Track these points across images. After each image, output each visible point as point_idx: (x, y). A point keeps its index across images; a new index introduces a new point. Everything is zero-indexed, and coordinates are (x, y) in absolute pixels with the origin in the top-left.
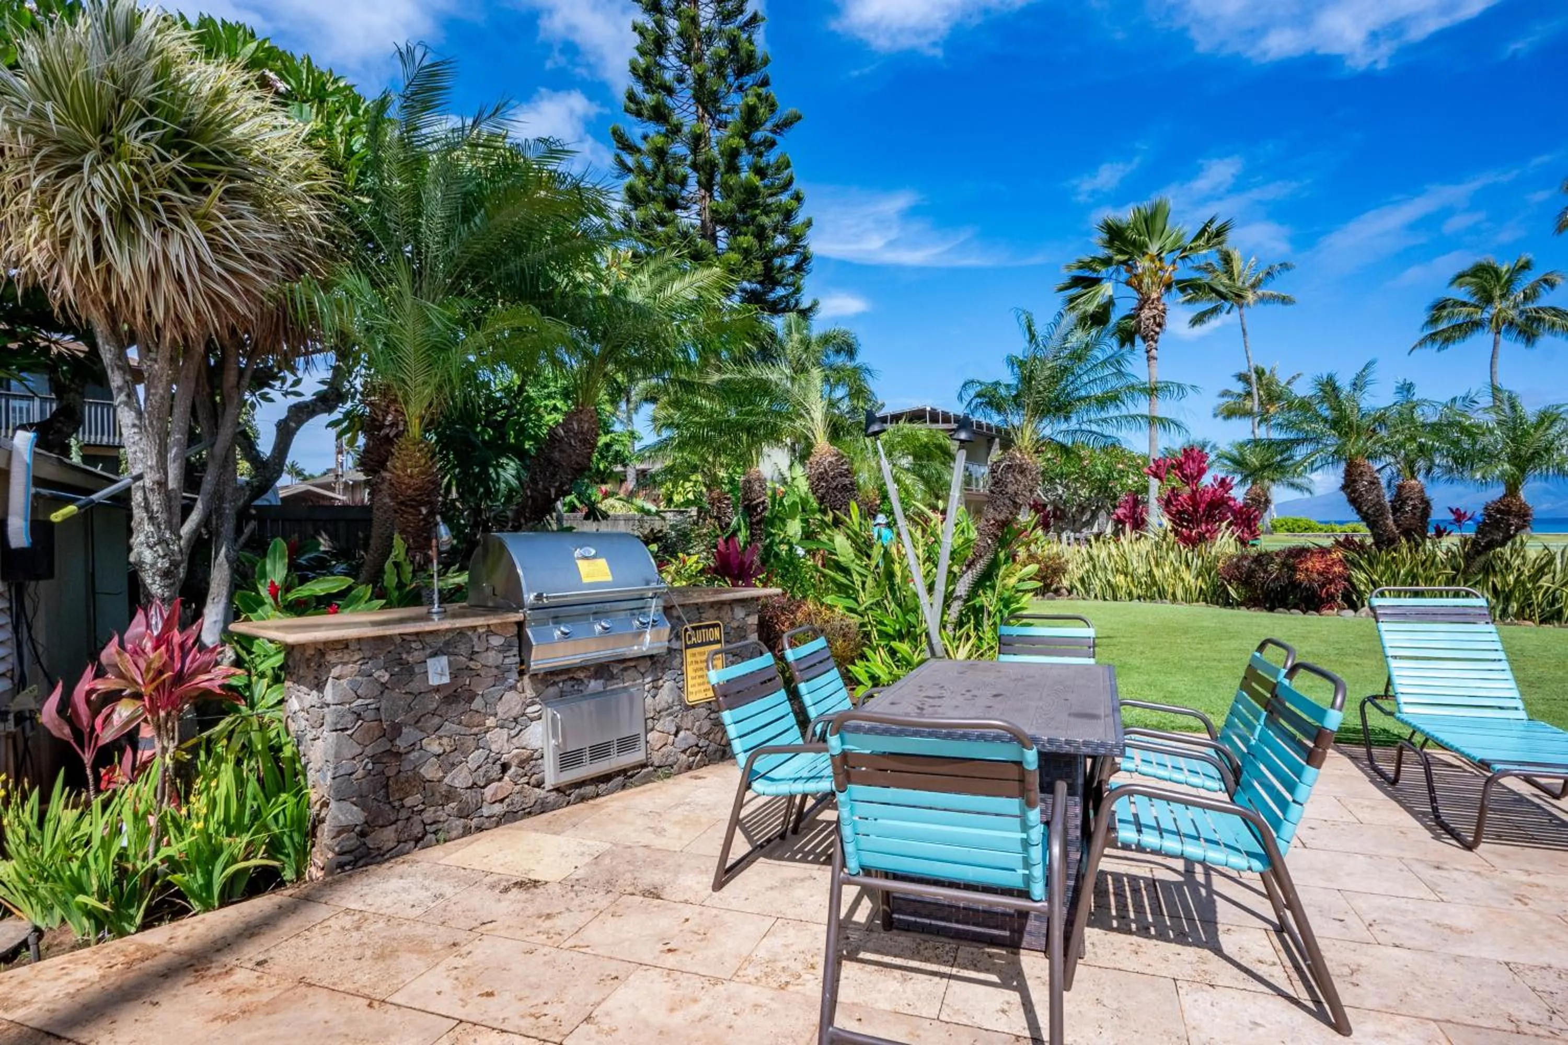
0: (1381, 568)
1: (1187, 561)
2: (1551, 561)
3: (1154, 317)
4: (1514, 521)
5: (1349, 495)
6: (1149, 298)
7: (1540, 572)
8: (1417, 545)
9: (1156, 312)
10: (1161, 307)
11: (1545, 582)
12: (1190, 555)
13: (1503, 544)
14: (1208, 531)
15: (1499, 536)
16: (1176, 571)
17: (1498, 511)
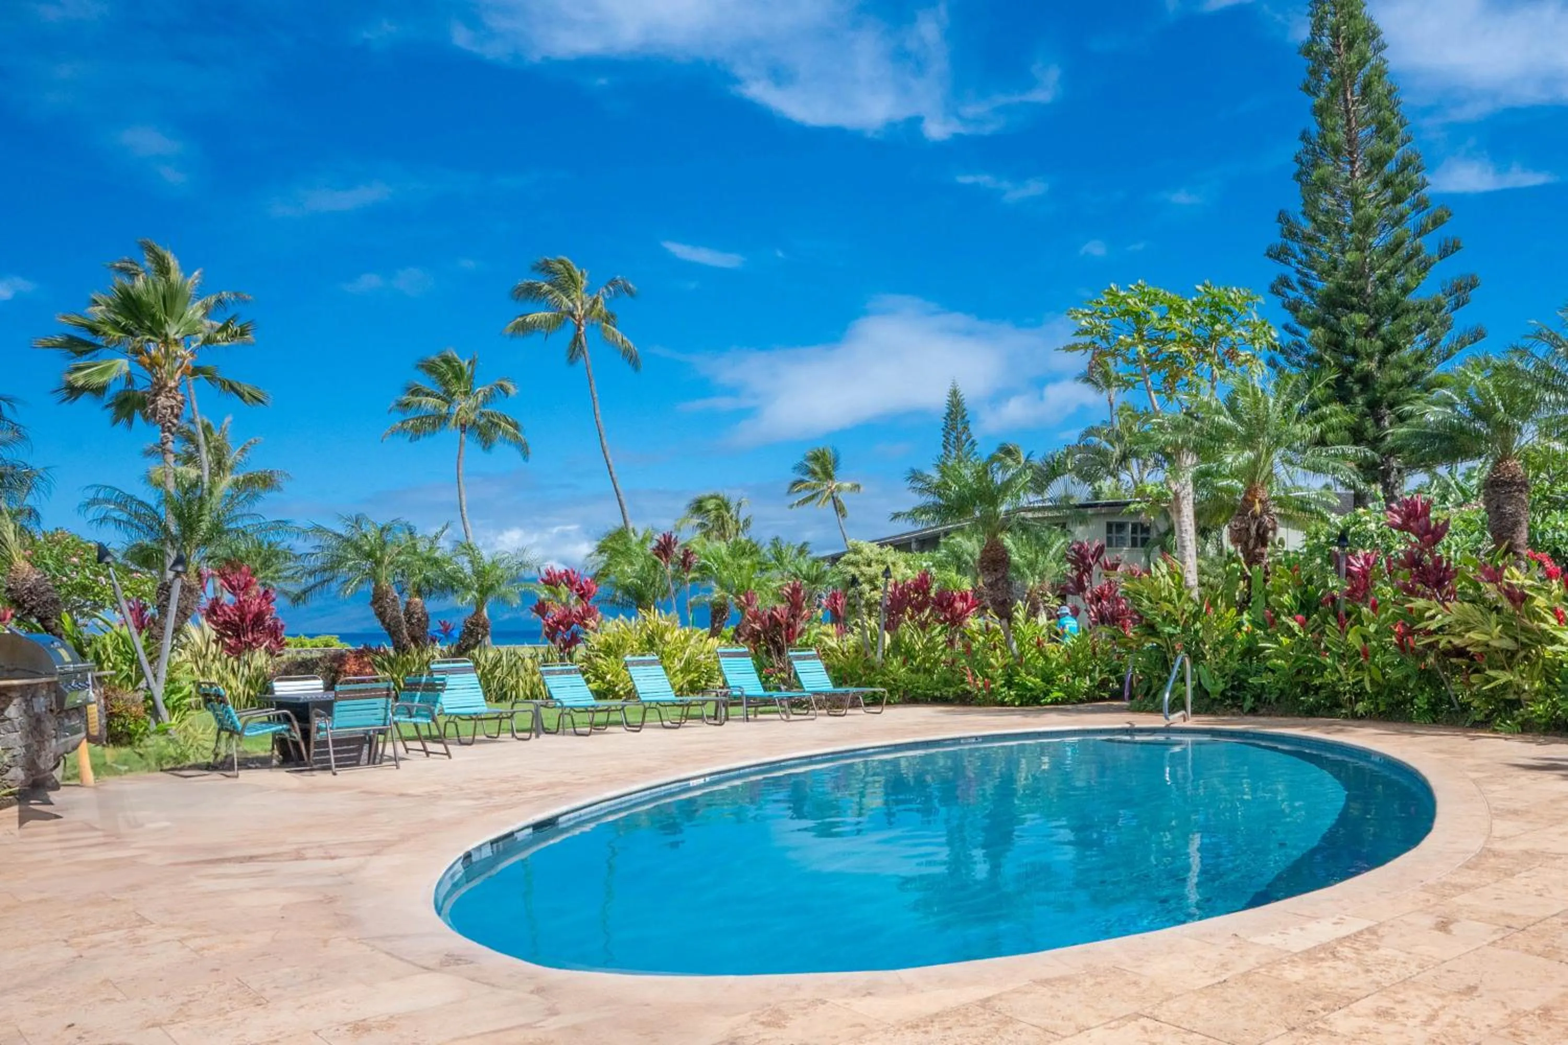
0: (399, 668)
1: (233, 669)
2: (501, 659)
3: (172, 407)
4: (480, 630)
5: (376, 610)
6: (166, 385)
7: (495, 666)
8: (423, 650)
9: (174, 402)
10: (179, 398)
11: (498, 673)
12: (236, 664)
13: (474, 647)
14: (254, 640)
15: (472, 642)
16: (222, 679)
17: (472, 624)
